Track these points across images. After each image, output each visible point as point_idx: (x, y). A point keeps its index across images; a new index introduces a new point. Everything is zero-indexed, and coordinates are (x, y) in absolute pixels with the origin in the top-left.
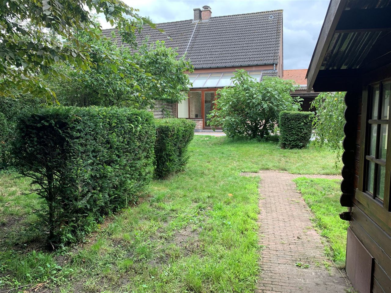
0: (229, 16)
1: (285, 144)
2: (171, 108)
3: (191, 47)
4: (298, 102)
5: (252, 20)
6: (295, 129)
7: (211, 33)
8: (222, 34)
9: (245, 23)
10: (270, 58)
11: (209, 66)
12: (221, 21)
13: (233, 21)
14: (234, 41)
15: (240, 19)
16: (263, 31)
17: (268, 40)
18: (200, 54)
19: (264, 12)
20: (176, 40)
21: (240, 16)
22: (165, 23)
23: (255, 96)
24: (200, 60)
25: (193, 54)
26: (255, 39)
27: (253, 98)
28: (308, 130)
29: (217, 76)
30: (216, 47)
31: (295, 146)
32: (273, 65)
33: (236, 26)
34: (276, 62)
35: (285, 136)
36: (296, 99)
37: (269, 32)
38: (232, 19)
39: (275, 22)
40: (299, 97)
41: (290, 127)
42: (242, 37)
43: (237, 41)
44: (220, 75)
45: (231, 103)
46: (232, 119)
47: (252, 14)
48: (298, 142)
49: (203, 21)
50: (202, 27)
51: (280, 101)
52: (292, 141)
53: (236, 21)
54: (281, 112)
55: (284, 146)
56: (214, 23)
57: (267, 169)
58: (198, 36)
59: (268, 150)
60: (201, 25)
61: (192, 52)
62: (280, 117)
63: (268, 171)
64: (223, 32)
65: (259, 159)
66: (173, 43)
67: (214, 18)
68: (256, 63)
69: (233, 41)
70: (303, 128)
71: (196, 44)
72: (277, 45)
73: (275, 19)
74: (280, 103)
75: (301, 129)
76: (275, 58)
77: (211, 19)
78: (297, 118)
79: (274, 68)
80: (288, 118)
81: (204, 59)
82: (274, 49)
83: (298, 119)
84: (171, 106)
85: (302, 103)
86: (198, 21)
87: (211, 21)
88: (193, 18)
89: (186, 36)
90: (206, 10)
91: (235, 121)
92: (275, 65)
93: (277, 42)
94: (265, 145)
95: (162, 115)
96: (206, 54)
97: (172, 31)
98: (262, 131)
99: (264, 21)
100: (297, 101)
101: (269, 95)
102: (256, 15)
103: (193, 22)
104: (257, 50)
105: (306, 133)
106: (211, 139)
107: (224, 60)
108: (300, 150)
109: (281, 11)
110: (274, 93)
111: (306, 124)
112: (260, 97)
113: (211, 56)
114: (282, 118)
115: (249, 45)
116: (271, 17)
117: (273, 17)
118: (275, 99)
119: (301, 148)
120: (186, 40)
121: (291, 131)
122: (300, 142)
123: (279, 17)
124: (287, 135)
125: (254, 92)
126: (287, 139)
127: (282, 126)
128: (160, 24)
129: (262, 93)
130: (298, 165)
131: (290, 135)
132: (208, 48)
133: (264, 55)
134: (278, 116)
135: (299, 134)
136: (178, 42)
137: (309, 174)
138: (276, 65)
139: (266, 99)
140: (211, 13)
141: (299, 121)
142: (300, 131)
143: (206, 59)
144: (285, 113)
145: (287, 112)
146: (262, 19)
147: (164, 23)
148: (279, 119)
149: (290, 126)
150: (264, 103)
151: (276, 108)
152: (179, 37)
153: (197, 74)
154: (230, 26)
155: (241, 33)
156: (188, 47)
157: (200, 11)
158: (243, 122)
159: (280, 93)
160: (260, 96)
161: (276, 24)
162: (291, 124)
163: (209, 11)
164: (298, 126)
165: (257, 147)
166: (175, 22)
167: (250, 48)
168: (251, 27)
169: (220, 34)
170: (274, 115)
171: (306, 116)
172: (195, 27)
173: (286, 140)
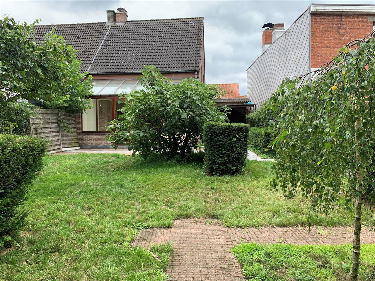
0: (146, 21)
1: (212, 168)
2: (73, 119)
3: (103, 51)
4: (225, 113)
5: (171, 25)
6: (225, 148)
7: (126, 36)
8: (139, 38)
9: (164, 28)
10: (191, 65)
11: (122, 71)
12: (137, 25)
13: (152, 26)
14: (153, 46)
15: (159, 24)
16: (183, 36)
17: (188, 47)
18: (113, 58)
19: (184, 19)
20: (85, 42)
21: (158, 21)
22: (75, 24)
23: (170, 102)
24: (112, 64)
25: (105, 58)
26: (174, 45)
27: (168, 105)
28: (243, 148)
29: (132, 83)
30: (131, 52)
31: (226, 171)
32: (194, 72)
33: (155, 31)
34: (197, 69)
35: (212, 157)
36: (222, 108)
37: (189, 39)
38: (150, 24)
39: (195, 28)
40: (225, 106)
41: (218, 145)
42: (161, 43)
43: (155, 45)
44: (135, 82)
45: (137, 111)
46: (139, 134)
47: (172, 20)
48: (230, 166)
49: (117, 24)
50: (116, 30)
51: (203, 109)
52: (222, 163)
53: (154, 26)
54: (205, 124)
55: (211, 172)
56: (130, 27)
57: (188, 216)
58: (112, 39)
59: (190, 178)
60: (115, 28)
61: (104, 55)
62: (204, 131)
63: (188, 220)
64: (139, 36)
65: (176, 196)
66: (82, 45)
67: (130, 21)
68: (175, 70)
69: (150, 46)
70: (235, 146)
71: (108, 47)
72: (198, 52)
73: (195, 26)
74: (203, 112)
75: (232, 147)
76: (197, 65)
77: (127, 23)
78: (227, 132)
79: (196, 76)
80: (214, 132)
81: (117, 64)
82: (195, 55)
83: (229, 133)
84: (74, 117)
85: (230, 113)
86: (113, 24)
87: (127, 25)
88: (106, 21)
89: (98, 39)
90: (121, 12)
91: (143, 136)
92: (196, 73)
93: (198, 49)
94: (186, 170)
95: (58, 127)
96: (119, 58)
97: (81, 33)
98: (182, 148)
99: (184, 27)
100: (224, 110)
101: (188, 100)
102: (176, 21)
103: (107, 25)
104: (177, 56)
105: (240, 153)
106: (119, 159)
107: (140, 66)
108: (233, 178)
109: (202, 19)
110: (195, 98)
111: (239, 140)
112: (177, 104)
113: (125, 61)
114: (207, 132)
115: (168, 50)
116: (192, 24)
117: (193, 24)
118: (196, 107)
119: (233, 174)
120: (97, 43)
121: (220, 150)
122: (232, 166)
123: (200, 24)
124: (215, 156)
125: (168, 96)
126: (214, 161)
127: (208, 143)
128: (68, 25)
129: (179, 98)
130: (234, 205)
131: (218, 155)
132: (122, 52)
133: (184, 62)
134: (202, 130)
135: (231, 154)
136: (88, 45)
137: (256, 227)
138: (198, 72)
139: (185, 106)
140: (128, 16)
141: (229, 136)
142: (231, 150)
143: (119, 64)
144: (210, 125)
145: (213, 123)
146: (182, 25)
147: (72, 25)
148: (202, 133)
149: (218, 143)
150: (181, 112)
151: (198, 118)
152: (89, 40)
153: (109, 80)
154: (148, 31)
155: (159, 38)
156: (98, 50)
157: (115, 14)
158: (158, 137)
159: (203, 99)
160: (178, 102)
161: (197, 31)
162: (219, 141)
163: (124, 14)
164: (228, 144)
165: (175, 173)
166: (86, 24)
167: (169, 54)
168: (170, 32)
169: (136, 38)
170: (197, 128)
171: (239, 130)
172: (109, 30)
173: (214, 163)
